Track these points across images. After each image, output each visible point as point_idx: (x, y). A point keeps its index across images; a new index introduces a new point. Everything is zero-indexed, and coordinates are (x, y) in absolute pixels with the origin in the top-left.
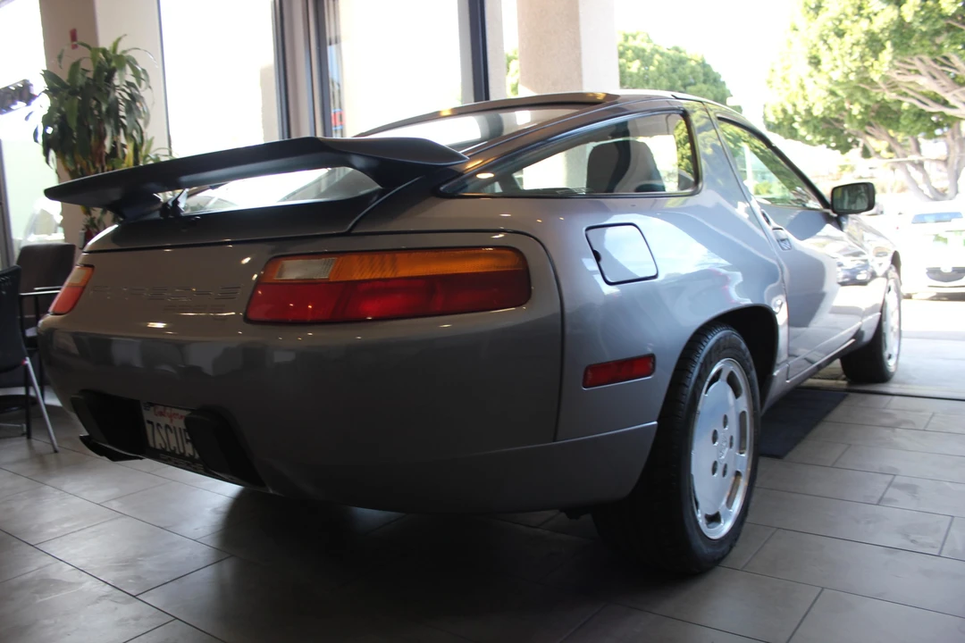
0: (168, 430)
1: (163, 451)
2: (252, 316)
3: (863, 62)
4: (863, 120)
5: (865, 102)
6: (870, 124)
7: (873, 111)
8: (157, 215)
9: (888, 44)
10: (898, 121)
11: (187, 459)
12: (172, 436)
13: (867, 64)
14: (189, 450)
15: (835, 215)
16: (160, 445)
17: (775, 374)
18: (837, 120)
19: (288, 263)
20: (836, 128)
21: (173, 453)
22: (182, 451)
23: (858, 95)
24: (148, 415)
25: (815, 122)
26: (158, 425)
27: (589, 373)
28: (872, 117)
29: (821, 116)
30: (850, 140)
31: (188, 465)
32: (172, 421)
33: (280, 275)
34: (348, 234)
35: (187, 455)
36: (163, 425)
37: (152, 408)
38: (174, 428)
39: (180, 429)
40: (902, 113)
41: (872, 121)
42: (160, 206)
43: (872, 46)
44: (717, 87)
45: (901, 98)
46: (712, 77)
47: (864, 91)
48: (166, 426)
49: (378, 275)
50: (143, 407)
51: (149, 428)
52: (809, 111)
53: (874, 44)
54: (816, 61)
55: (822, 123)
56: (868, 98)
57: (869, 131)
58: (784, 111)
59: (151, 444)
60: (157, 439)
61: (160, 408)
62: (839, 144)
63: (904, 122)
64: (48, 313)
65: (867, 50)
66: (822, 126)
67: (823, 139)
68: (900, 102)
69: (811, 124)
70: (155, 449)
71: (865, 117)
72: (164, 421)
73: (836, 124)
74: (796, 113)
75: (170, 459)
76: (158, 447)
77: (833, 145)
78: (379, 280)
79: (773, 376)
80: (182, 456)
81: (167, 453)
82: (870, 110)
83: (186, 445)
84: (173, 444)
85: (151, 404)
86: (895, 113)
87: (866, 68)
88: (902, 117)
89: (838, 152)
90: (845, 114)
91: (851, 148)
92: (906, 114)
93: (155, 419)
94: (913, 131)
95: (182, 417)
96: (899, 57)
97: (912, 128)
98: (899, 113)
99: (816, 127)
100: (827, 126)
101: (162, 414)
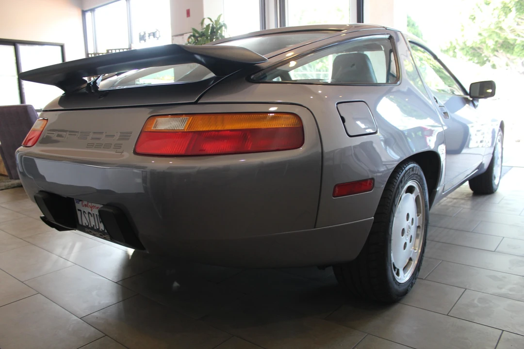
0: (90, 215)
1: (87, 227)
2: (138, 151)
3: (499, 19)
4: (494, 48)
5: (496, 39)
6: (497, 51)
7: (499, 44)
8: (84, 90)
9: (514, 9)
10: (513, 49)
11: (100, 232)
12: (92, 219)
13: (500, 20)
14: (102, 227)
15: (471, 99)
16: (85, 223)
17: (437, 189)
18: (479, 48)
19: (160, 120)
20: (478, 53)
21: (92, 228)
22: (98, 228)
23: (494, 36)
24: (78, 206)
25: (467, 49)
26: (84, 212)
27: (337, 189)
28: (499, 47)
29: (471, 46)
30: (485, 59)
31: (101, 235)
32: (92, 210)
33: (155, 127)
34: (196, 103)
35: (100, 230)
36: (87, 213)
37: (81, 202)
38: (93, 214)
39: (96, 215)
40: (516, 45)
41: (498, 49)
42: (86, 85)
43: (504, 10)
44: (415, 29)
45: (516, 38)
46: (411, 23)
47: (497, 33)
48: (88, 213)
49: (213, 128)
50: (75, 202)
51: (79, 213)
52: (464, 43)
53: (506, 9)
54: (473, 17)
55: (471, 50)
56: (499, 37)
57: (496, 55)
58: (451, 43)
59: (80, 223)
60: (84, 220)
61: (85, 203)
62: (479, 61)
63: (516, 49)
64: (21, 146)
65: (502, 12)
66: (471, 51)
67: (471, 58)
68: (516, 40)
69: (465, 50)
70: (82, 226)
71: (495, 47)
72: (87, 210)
73: (478, 51)
74: (457, 43)
75: (90, 232)
76: (84, 224)
77: (477, 61)
78: (213, 131)
79: (436, 191)
80: (98, 230)
81: (89, 228)
82: (498, 43)
83: (100, 224)
84: (93, 223)
85: (80, 201)
86: (512, 45)
87: (500, 22)
88: (516, 47)
89: (479, 65)
90: (483, 45)
91: (485, 63)
92: (517, 46)
93: (83, 209)
94: (521, 55)
95: (97, 208)
96: (519, 16)
97: (520, 53)
98: (513, 45)
99: (467, 52)
100: (473, 51)
101: (86, 206)
